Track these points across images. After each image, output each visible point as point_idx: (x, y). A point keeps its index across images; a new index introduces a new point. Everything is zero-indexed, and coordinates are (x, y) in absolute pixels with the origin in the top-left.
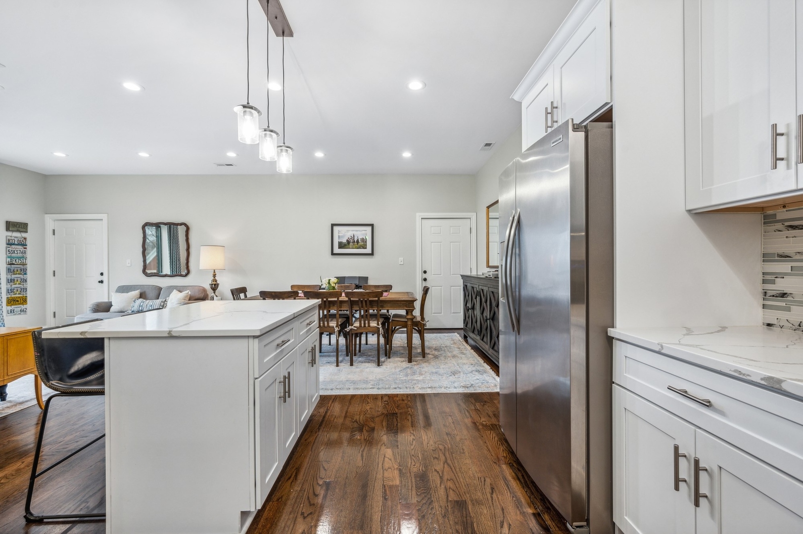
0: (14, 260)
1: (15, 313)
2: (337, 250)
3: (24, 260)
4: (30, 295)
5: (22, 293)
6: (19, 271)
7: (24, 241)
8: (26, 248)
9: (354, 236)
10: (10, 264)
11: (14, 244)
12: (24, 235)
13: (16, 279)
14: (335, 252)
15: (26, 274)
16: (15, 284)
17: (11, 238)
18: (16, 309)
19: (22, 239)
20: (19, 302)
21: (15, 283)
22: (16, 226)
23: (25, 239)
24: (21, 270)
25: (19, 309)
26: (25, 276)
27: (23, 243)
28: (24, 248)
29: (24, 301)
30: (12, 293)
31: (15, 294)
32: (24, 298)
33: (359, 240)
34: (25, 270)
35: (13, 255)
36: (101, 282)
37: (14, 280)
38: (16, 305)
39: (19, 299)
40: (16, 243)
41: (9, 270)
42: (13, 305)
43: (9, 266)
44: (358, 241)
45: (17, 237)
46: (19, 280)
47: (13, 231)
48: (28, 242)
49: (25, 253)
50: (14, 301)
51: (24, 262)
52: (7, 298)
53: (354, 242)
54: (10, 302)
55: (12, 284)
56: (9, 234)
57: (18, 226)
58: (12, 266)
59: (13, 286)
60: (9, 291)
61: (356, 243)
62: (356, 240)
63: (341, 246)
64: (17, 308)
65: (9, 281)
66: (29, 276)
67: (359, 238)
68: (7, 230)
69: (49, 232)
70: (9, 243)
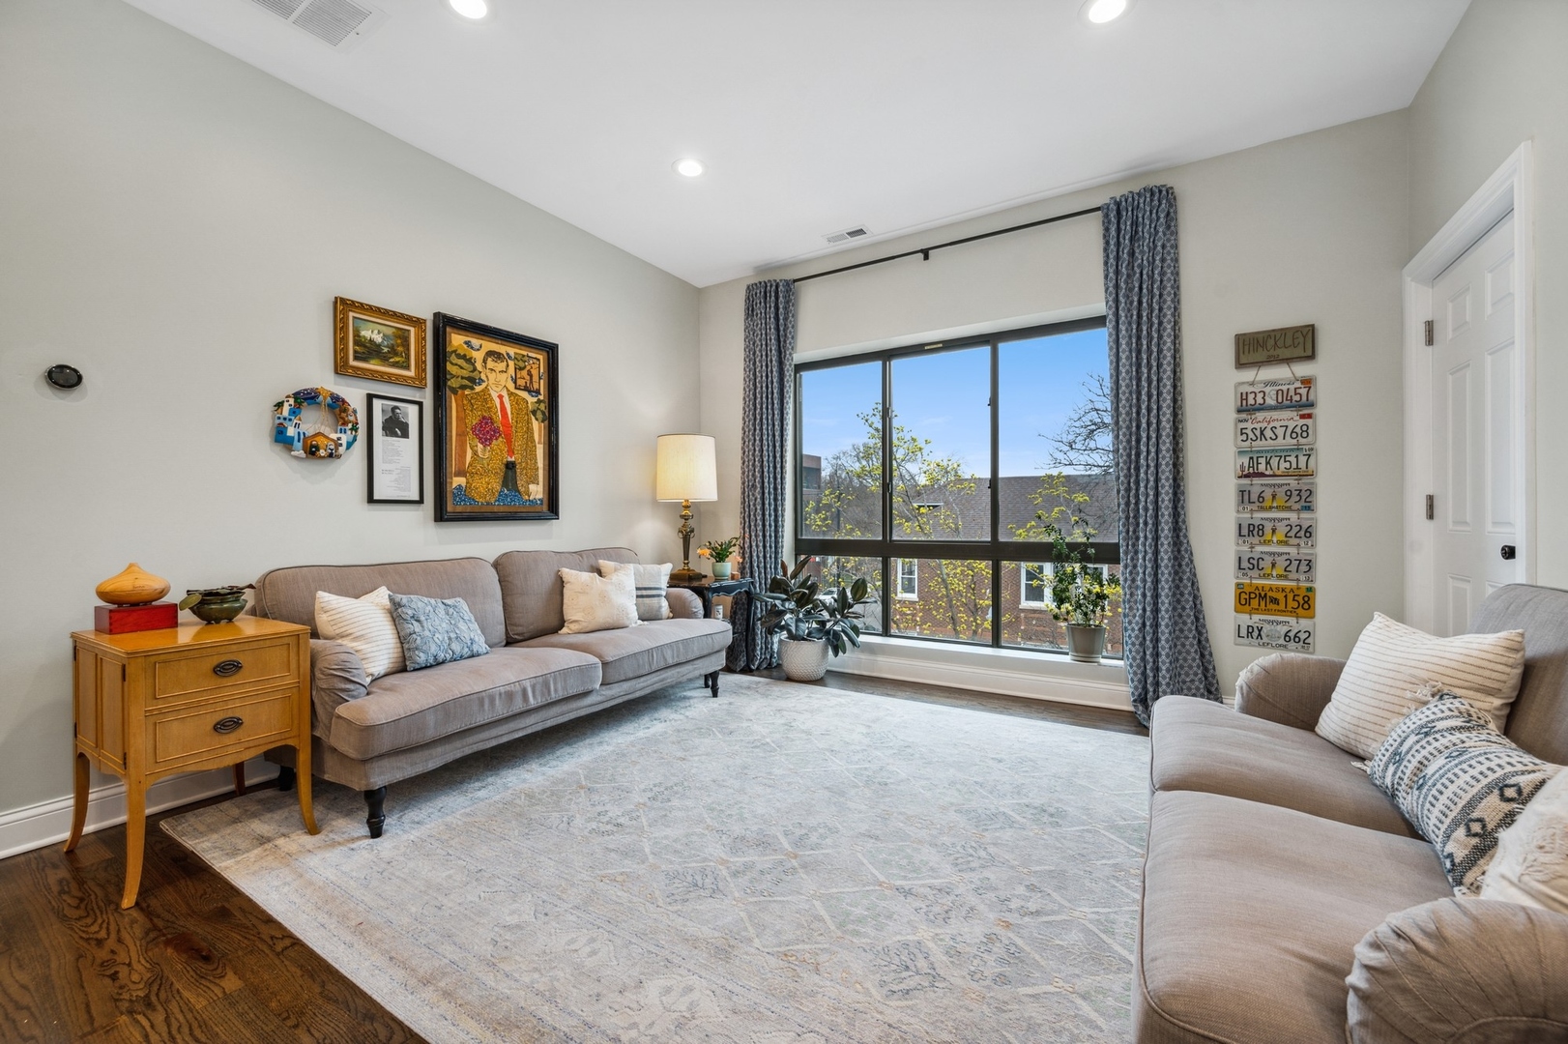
0: (1262, 461)
1: (1265, 640)
3: (1303, 460)
4: (1326, 586)
5: (1291, 576)
6: (1284, 497)
7: (1303, 391)
8: (1309, 416)
10: (1247, 476)
11: (1263, 408)
12: (1302, 370)
13: (1271, 526)
15: (1308, 509)
16: (1269, 542)
17: (1250, 389)
18: (1266, 628)
19: (1292, 387)
20: (1282, 606)
21: (1268, 536)
22: (1273, 346)
23: (1308, 383)
24: (1289, 494)
25: (1284, 629)
26: (1305, 515)
27: (1297, 398)
28: (1303, 417)
29: (1304, 603)
30: (1255, 573)
31: (1268, 576)
32: (1303, 593)
34: (1304, 495)
35: (1260, 444)
37: (1261, 528)
38: (1267, 611)
39: (1280, 596)
40: (1270, 401)
41: (1244, 496)
42: (1256, 611)
43: (1246, 481)
45: (1273, 383)
46: (1282, 529)
47: (1258, 364)
48: (1322, 394)
49: (1305, 432)
50: (1264, 598)
51: (1302, 465)
52: (1238, 586)
54: (1248, 602)
55: (1256, 540)
56: (1248, 375)
57: (1271, 342)
58: (1257, 481)
59: (1259, 549)
60: (1247, 565)
64: (1276, 624)
65: (1245, 531)
66: (1328, 513)
68: (1240, 365)
69: (1415, 333)
70: (1246, 408)
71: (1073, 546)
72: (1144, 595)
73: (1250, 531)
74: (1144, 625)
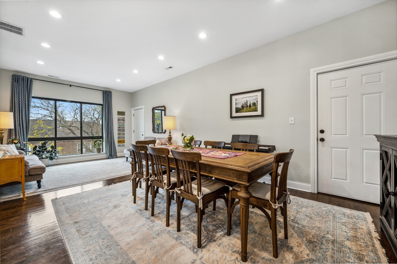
0: (120, 126)
2: (234, 114)
4: (126, 139)
6: (122, 130)
8: (124, 121)
9: (247, 101)
11: (120, 120)
12: (124, 116)
13: (121, 133)
14: (233, 116)
15: (124, 131)
16: (121, 135)
17: (119, 118)
22: (121, 113)
23: (124, 118)
24: (123, 130)
25: (122, 145)
29: (124, 142)
30: (120, 139)
31: (121, 139)
32: (124, 140)
33: (251, 104)
35: (120, 124)
36: (143, 135)
37: (120, 134)
38: (121, 143)
39: (122, 141)
40: (121, 119)
41: (118, 130)
42: (120, 143)
43: (119, 128)
44: (250, 106)
45: (121, 117)
46: (122, 134)
47: (120, 115)
48: (125, 119)
49: (124, 123)
50: (120, 141)
51: (124, 127)
52: (118, 140)
53: (247, 106)
54: (119, 142)
55: (120, 135)
56: (119, 116)
58: (120, 128)
60: (119, 138)
61: (248, 108)
62: (248, 105)
63: (238, 110)
64: (121, 144)
66: (126, 132)
67: (251, 103)
68: (118, 115)
69: (133, 115)
70: (119, 120)
71: (96, 137)
72: (110, 142)
73: (119, 134)
74: (110, 146)
